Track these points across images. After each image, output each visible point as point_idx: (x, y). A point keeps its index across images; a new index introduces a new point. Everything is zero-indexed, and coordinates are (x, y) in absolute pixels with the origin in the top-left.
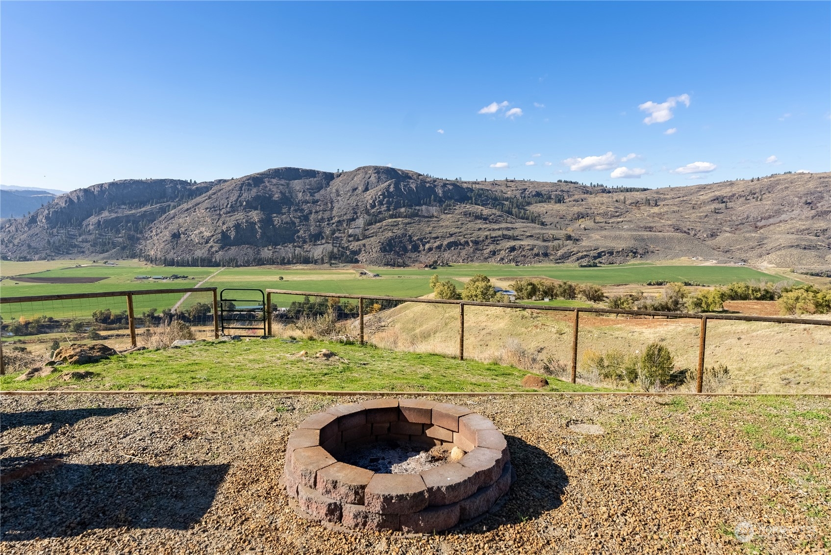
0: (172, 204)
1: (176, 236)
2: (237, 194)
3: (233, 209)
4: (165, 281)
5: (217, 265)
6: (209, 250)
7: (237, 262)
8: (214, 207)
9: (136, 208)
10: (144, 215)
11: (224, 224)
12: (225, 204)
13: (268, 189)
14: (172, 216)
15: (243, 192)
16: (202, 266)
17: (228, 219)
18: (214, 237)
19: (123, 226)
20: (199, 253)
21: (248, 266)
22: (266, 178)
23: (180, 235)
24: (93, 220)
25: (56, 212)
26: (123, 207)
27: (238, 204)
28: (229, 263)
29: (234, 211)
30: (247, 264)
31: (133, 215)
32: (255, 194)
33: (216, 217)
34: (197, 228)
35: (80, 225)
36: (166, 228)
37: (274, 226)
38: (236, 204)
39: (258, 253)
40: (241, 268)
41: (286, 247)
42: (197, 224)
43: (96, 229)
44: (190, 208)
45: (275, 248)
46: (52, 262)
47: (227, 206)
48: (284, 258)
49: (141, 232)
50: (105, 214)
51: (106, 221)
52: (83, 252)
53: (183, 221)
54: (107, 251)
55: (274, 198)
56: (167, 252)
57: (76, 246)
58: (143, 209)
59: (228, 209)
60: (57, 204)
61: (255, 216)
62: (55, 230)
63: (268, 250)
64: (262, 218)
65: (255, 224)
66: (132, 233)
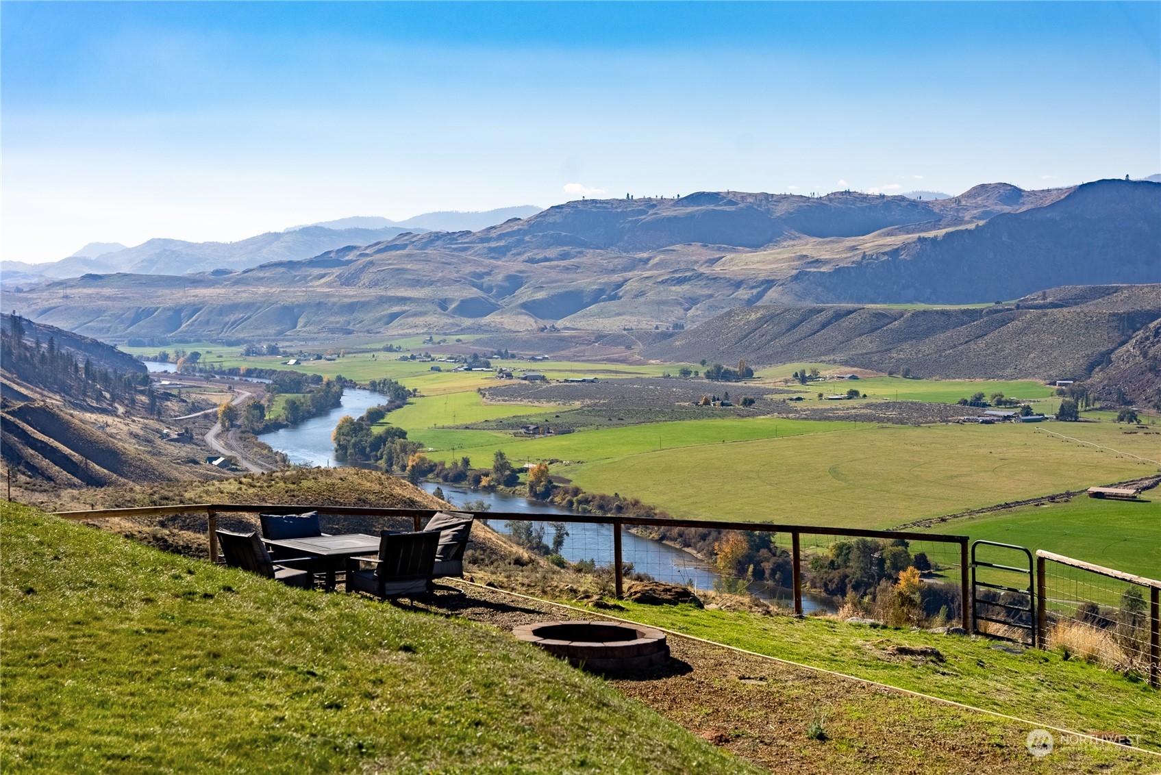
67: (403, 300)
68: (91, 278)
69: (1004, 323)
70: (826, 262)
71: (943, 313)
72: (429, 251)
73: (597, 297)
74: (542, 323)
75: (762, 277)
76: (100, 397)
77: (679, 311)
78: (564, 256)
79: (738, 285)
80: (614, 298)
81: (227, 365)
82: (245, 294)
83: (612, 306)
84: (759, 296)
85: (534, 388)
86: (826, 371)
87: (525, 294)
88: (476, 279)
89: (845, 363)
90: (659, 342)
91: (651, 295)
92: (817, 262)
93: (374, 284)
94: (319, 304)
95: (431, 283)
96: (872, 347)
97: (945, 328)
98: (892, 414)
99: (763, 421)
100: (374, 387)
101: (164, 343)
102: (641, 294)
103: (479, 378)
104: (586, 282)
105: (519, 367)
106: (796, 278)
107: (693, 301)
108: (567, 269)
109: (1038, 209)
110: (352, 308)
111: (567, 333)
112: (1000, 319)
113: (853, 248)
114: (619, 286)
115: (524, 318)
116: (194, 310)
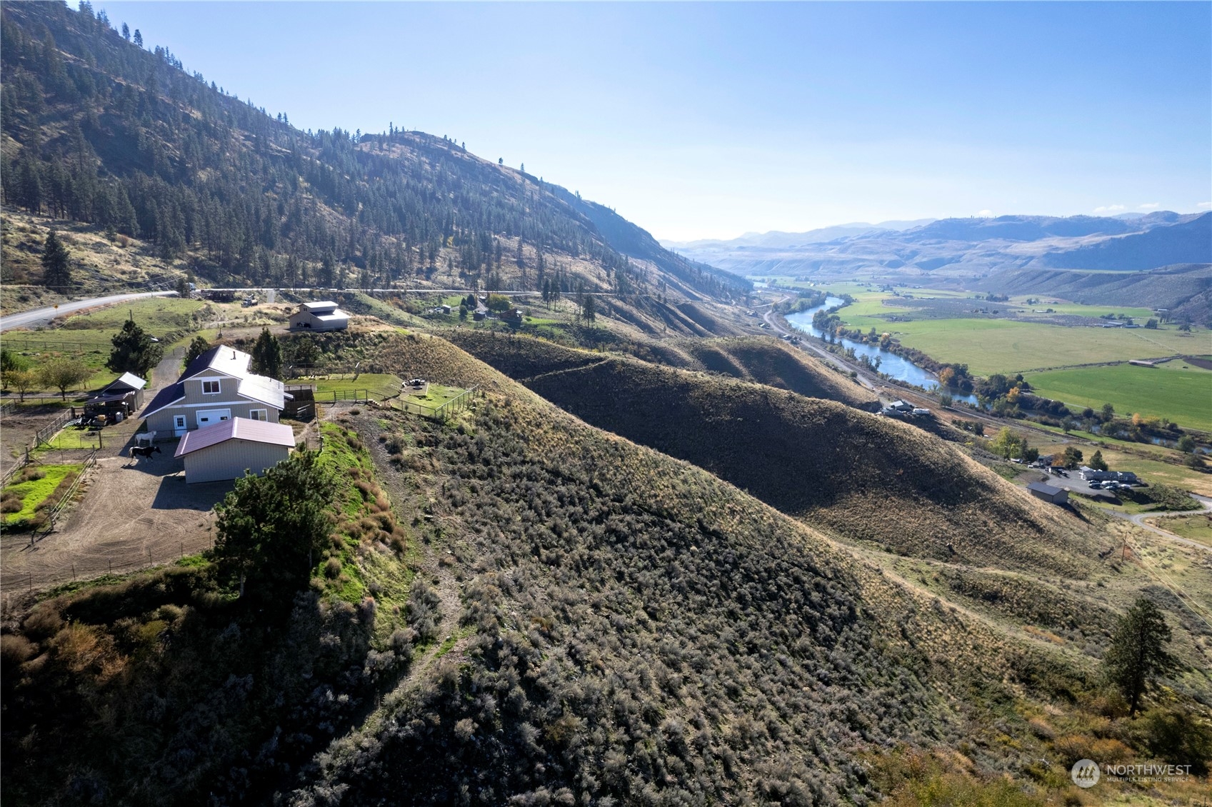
67: (863, 260)
68: (741, 248)
69: (1139, 281)
70: (1061, 249)
71: (1109, 275)
72: (880, 240)
73: (950, 261)
74: (923, 271)
75: (1029, 255)
76: (727, 297)
77: (986, 269)
78: (939, 243)
79: (1017, 258)
80: (959, 261)
81: (788, 284)
82: (800, 256)
83: (957, 265)
84: (1026, 263)
85: (907, 301)
86: (1043, 299)
87: (918, 259)
88: (897, 252)
89: (1054, 296)
90: (973, 283)
91: (975, 261)
92: (1057, 248)
93: (853, 253)
94: (829, 261)
95: (878, 253)
96: (1070, 289)
97: (1108, 282)
98: (1061, 321)
99: (999, 321)
100: (841, 297)
101: (765, 275)
102: (971, 260)
103: (887, 295)
104: (946, 254)
105: (906, 291)
106: (1045, 256)
107: (995, 264)
108: (938, 248)
110: (842, 263)
111: (933, 277)
112: (1137, 278)
113: (1077, 242)
114: (961, 256)
115: (915, 269)
116: (779, 261)
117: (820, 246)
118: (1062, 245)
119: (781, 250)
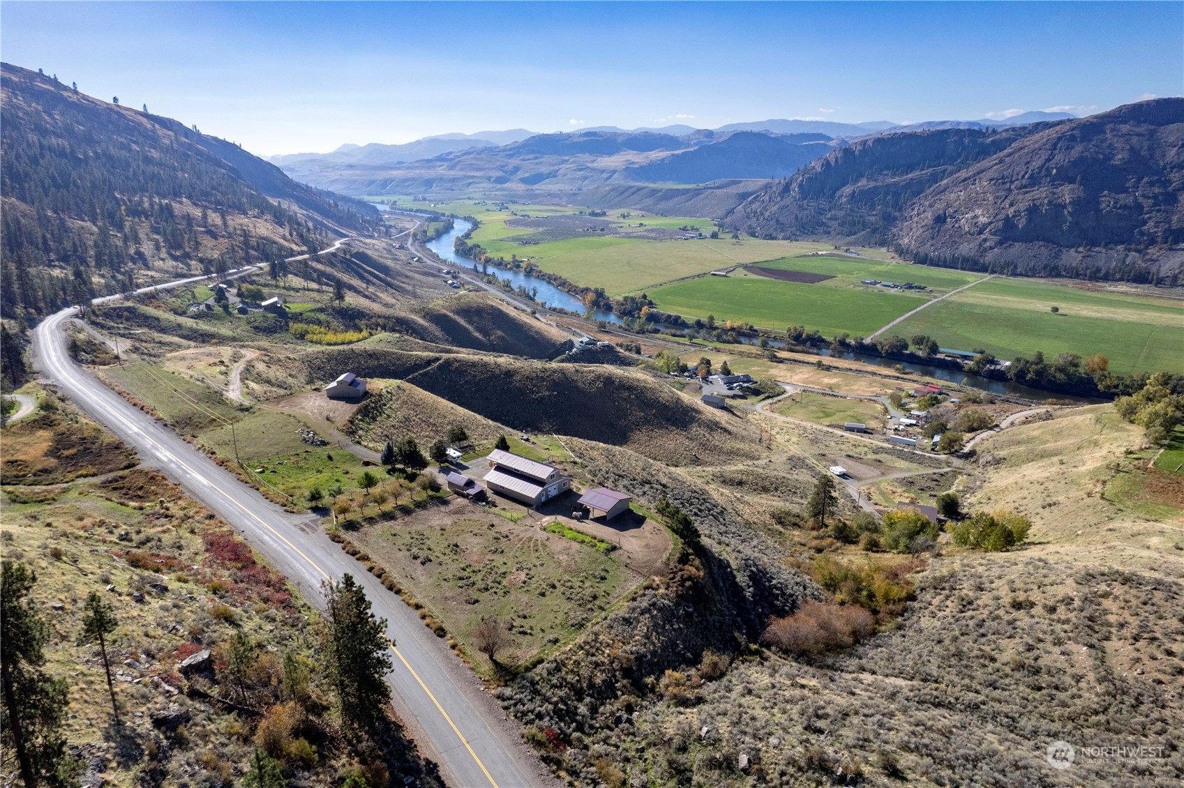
0: (950, 168)
1: (940, 220)
2: (1044, 155)
3: (1034, 181)
4: (893, 291)
5: (984, 269)
6: (980, 245)
7: (1016, 267)
8: (1003, 178)
9: (902, 174)
10: (909, 184)
11: (1011, 205)
12: (1022, 173)
13: (1105, 145)
14: (942, 188)
15: (1057, 151)
16: (963, 269)
17: (1020, 197)
18: (993, 225)
19: (880, 200)
20: (966, 249)
21: (1033, 276)
22: (1110, 123)
23: (945, 218)
24: (848, 190)
25: (810, 178)
26: (885, 172)
27: (1043, 173)
28: (1003, 268)
29: (1034, 185)
30: (1031, 273)
31: (895, 184)
32: (1077, 155)
33: (1004, 193)
34: (971, 209)
35: (832, 196)
36: (931, 206)
37: (1098, 211)
38: (1040, 172)
39: (1057, 256)
40: (1019, 279)
41: (1111, 249)
42: (972, 203)
43: (848, 202)
44: (969, 178)
45: (1089, 250)
46: (794, 243)
47: (1023, 176)
48: (1098, 270)
49: (900, 210)
50: (863, 183)
51: (862, 192)
52: (829, 233)
53: (957, 196)
54: (855, 234)
55: (1112, 162)
56: (923, 243)
57: (822, 224)
58: (910, 176)
59: (1024, 182)
60: (813, 168)
61: (1067, 193)
62: (806, 202)
63: (1076, 252)
64: (1079, 197)
65: (1064, 207)
66: (889, 209)
67: (472, 177)
68: (351, 167)
69: (698, 195)
70: (637, 163)
71: (676, 190)
73: (549, 176)
74: (527, 187)
75: (612, 168)
77: (580, 182)
78: (536, 158)
79: (603, 171)
80: (555, 176)
81: (409, 206)
82: (411, 173)
83: (554, 180)
84: (611, 176)
88: (501, 168)
89: (640, 209)
90: (572, 197)
91: (569, 176)
92: (633, 163)
93: (462, 170)
94: (441, 179)
95: (484, 170)
96: (651, 203)
97: (678, 196)
101: (381, 194)
102: (565, 175)
103: (505, 215)
104: (544, 169)
106: (625, 169)
107: (586, 178)
108: (537, 164)
109: (719, 143)
110: (453, 180)
111: (537, 192)
113: (647, 157)
114: (557, 171)
115: (520, 185)
116: (392, 180)
117: (428, 163)
118: (636, 160)
119: (391, 168)
